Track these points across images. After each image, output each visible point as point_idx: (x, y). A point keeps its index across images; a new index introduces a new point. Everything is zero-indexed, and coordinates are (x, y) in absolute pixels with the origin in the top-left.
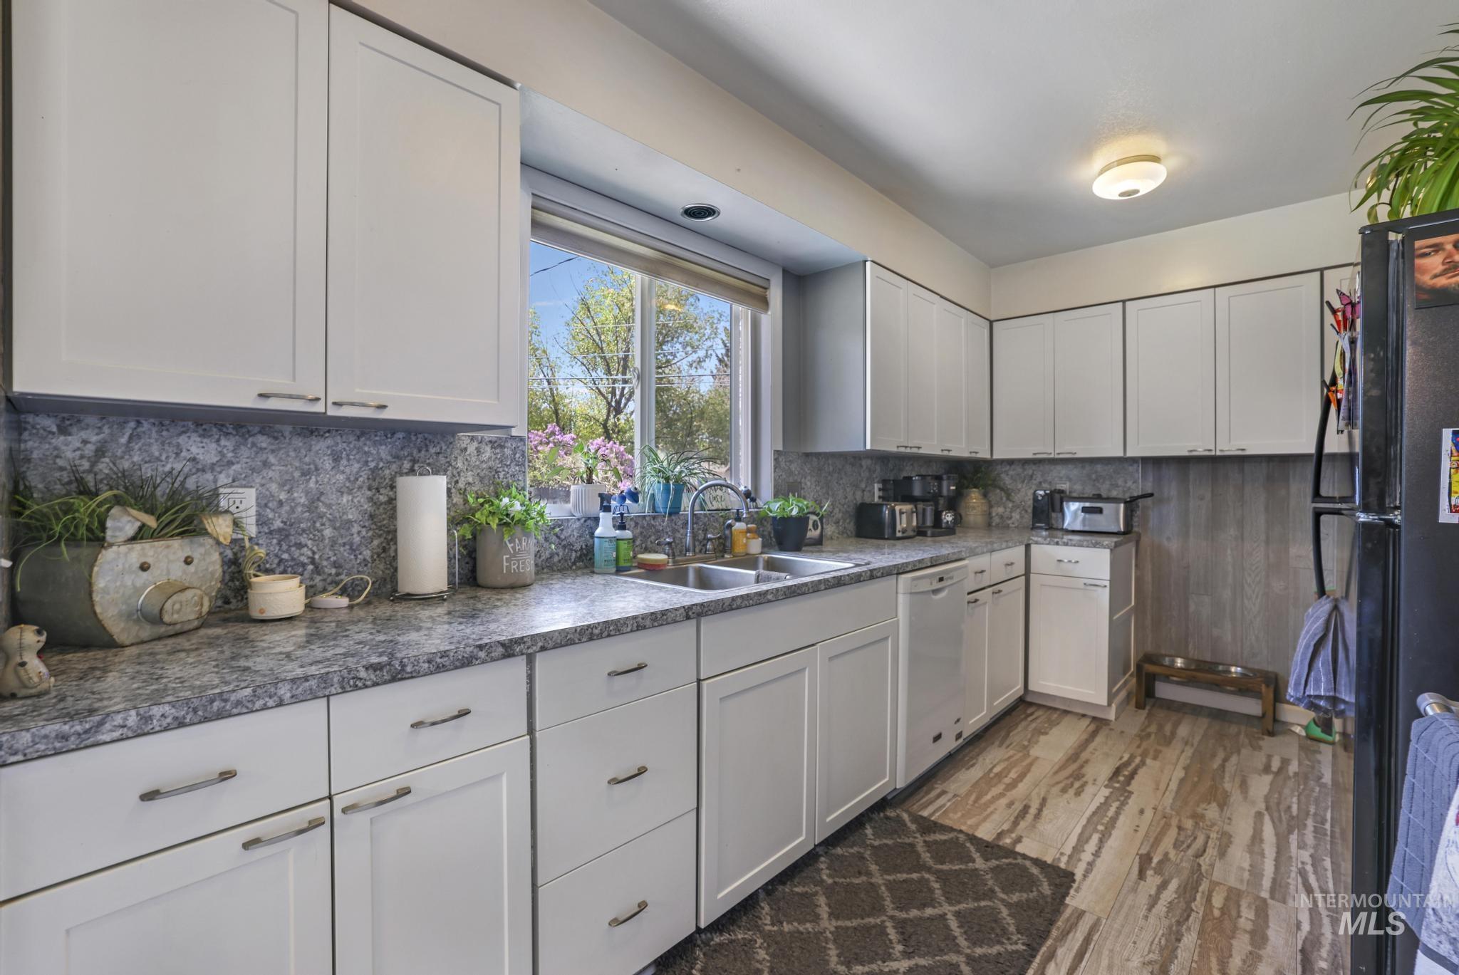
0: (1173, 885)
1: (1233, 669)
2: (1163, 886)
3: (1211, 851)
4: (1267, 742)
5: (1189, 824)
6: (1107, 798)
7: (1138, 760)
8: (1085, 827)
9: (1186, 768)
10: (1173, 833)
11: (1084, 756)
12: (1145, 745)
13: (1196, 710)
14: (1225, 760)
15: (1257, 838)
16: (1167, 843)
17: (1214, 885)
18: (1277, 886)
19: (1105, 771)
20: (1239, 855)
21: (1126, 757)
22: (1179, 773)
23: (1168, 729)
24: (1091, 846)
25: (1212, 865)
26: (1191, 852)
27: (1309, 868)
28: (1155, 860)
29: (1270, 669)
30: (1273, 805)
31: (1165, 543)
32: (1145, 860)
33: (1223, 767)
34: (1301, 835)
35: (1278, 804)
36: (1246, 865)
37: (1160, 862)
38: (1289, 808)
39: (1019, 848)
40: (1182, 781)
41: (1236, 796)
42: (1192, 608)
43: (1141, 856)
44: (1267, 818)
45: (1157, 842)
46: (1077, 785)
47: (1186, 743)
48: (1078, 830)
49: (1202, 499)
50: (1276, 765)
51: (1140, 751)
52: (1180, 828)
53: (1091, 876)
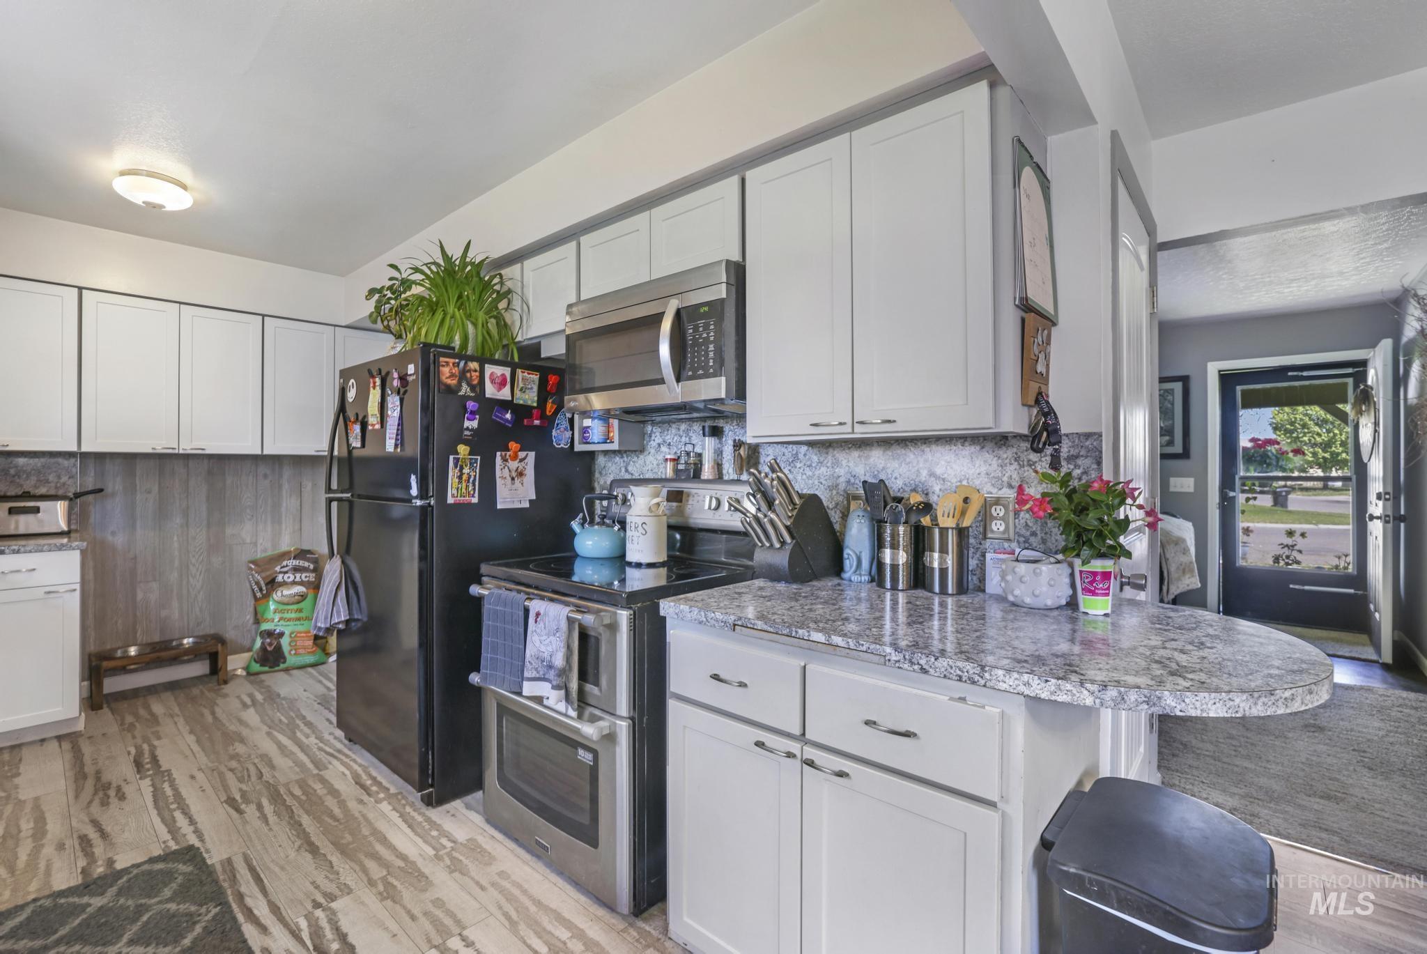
0: (265, 802)
1: (185, 641)
2: (260, 807)
3: (265, 770)
4: (227, 689)
5: (234, 764)
6: (153, 785)
7: (145, 747)
8: (159, 814)
9: (191, 732)
10: (229, 775)
11: (89, 769)
12: (137, 733)
13: (152, 690)
14: (213, 713)
15: (281, 747)
16: (234, 783)
17: (286, 785)
18: (318, 764)
19: (127, 769)
20: (279, 760)
21: (133, 750)
22: (191, 739)
23: (142, 712)
24: (181, 821)
25: (274, 777)
26: (254, 778)
27: (321, 745)
28: (238, 797)
29: (212, 632)
30: (272, 725)
32: (231, 802)
33: (215, 718)
34: (301, 731)
35: (273, 721)
36: (291, 764)
37: (241, 797)
38: (280, 720)
39: (119, 866)
40: (198, 741)
41: (245, 732)
42: (140, 596)
43: (226, 802)
44: (276, 733)
45: (226, 788)
46: (112, 793)
47: (172, 716)
48: (157, 821)
49: (149, 492)
50: (248, 701)
51: (139, 741)
52: (231, 770)
53: (206, 837)
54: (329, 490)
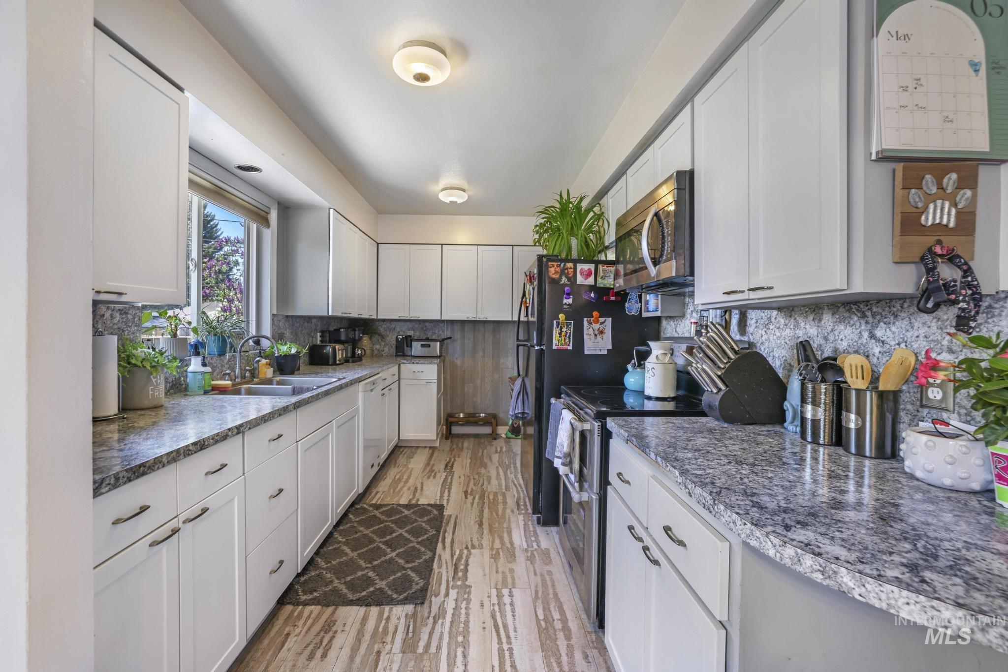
0: (477, 497)
1: (481, 415)
2: (474, 498)
3: (486, 483)
4: (495, 442)
5: (476, 477)
6: (446, 476)
7: (453, 459)
8: (441, 488)
9: (470, 458)
10: (472, 481)
11: (432, 463)
12: (453, 453)
13: (468, 436)
14: (483, 452)
15: (498, 474)
16: (471, 485)
17: (489, 493)
18: (507, 488)
19: (442, 467)
20: (494, 481)
21: (448, 459)
22: (469, 461)
23: (460, 445)
24: (446, 494)
25: (487, 487)
26: (480, 485)
27: (514, 479)
28: (469, 492)
29: (494, 413)
30: (501, 463)
31: (456, 361)
32: (466, 493)
33: (482, 454)
34: (510, 470)
35: (502, 462)
36: (497, 484)
37: (471, 492)
38: (505, 463)
39: (419, 503)
40: (470, 463)
41: (489, 464)
42: (466, 389)
43: (464, 492)
44: (500, 468)
45: (468, 486)
46: (433, 474)
47: (468, 449)
48: (439, 490)
49: (470, 339)
50: (499, 450)
51: (452, 456)
52: (474, 479)
53: (449, 503)
54: (518, 339)
